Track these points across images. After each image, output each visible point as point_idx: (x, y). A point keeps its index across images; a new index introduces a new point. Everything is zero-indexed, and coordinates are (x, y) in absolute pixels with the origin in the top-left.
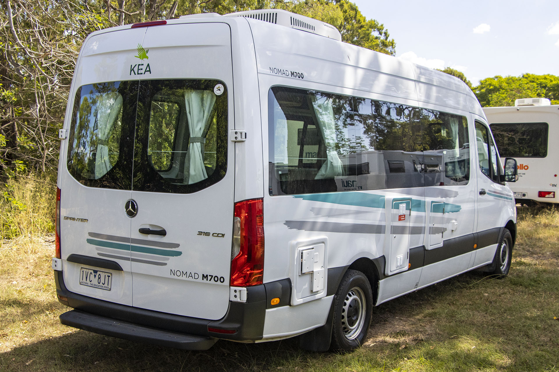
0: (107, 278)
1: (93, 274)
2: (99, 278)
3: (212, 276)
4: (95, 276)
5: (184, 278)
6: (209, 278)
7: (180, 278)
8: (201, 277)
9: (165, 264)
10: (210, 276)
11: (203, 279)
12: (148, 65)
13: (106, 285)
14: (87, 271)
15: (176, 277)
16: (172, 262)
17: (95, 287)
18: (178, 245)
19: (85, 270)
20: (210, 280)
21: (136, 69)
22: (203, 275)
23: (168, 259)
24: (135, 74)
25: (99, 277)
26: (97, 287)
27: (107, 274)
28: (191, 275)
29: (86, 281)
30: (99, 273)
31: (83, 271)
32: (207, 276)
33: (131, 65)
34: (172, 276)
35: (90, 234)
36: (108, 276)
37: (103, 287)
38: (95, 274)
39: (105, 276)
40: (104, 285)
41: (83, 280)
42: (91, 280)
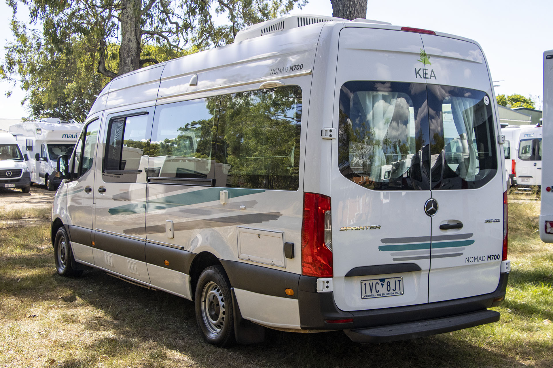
0: (397, 283)
1: (380, 283)
2: (389, 286)
4: (382, 285)
7: (473, 263)
8: (487, 258)
9: (462, 254)
10: (492, 256)
11: (488, 260)
12: (432, 71)
13: (398, 290)
14: (371, 282)
17: (385, 296)
18: (471, 235)
19: (367, 283)
20: (492, 260)
21: (421, 72)
23: (464, 249)
24: (421, 78)
25: (388, 284)
26: (387, 295)
27: (397, 280)
28: (480, 259)
29: (371, 293)
30: (386, 281)
31: (365, 284)
32: (490, 256)
33: (416, 69)
34: (467, 263)
35: (383, 241)
36: (398, 281)
37: (394, 293)
38: (383, 283)
39: (395, 281)
40: (396, 291)
41: (366, 293)
42: (377, 291)
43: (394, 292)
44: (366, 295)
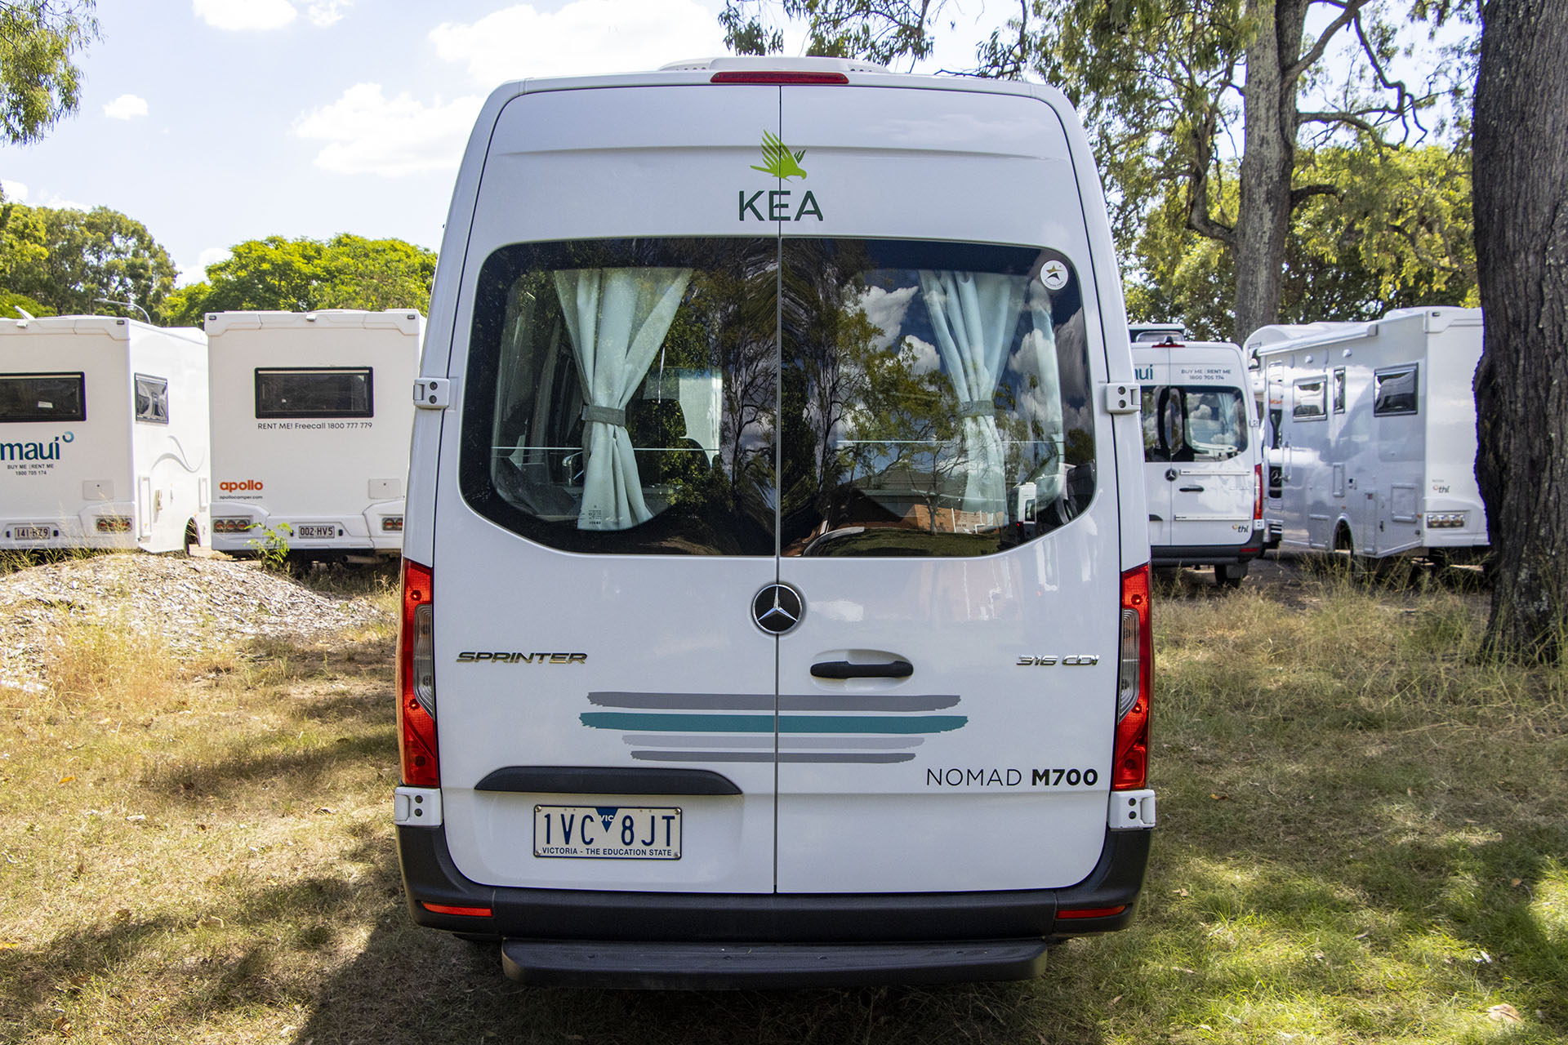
0: (661, 825)
1: (598, 819)
2: (628, 828)
3: (1062, 772)
4: (607, 825)
5: (975, 786)
6: (1053, 777)
7: (962, 789)
8: (1028, 777)
9: (911, 756)
10: (1055, 771)
11: (1034, 783)
12: (809, 195)
13: (660, 843)
14: (568, 813)
15: (945, 788)
16: (933, 749)
17: (613, 855)
18: (953, 700)
19: (556, 814)
20: (1056, 783)
21: (762, 205)
22: (1035, 773)
24: (760, 218)
25: (628, 823)
26: (618, 856)
27: (658, 813)
28: (995, 777)
29: (568, 843)
30: (621, 814)
31: (548, 816)
32: (1047, 772)
33: (742, 193)
34: (934, 787)
35: (595, 698)
36: (664, 818)
37: (648, 852)
38: (608, 818)
39: (653, 818)
40: (652, 847)
41: (548, 842)
42: (587, 840)
43: (648, 848)
44: (549, 846)
